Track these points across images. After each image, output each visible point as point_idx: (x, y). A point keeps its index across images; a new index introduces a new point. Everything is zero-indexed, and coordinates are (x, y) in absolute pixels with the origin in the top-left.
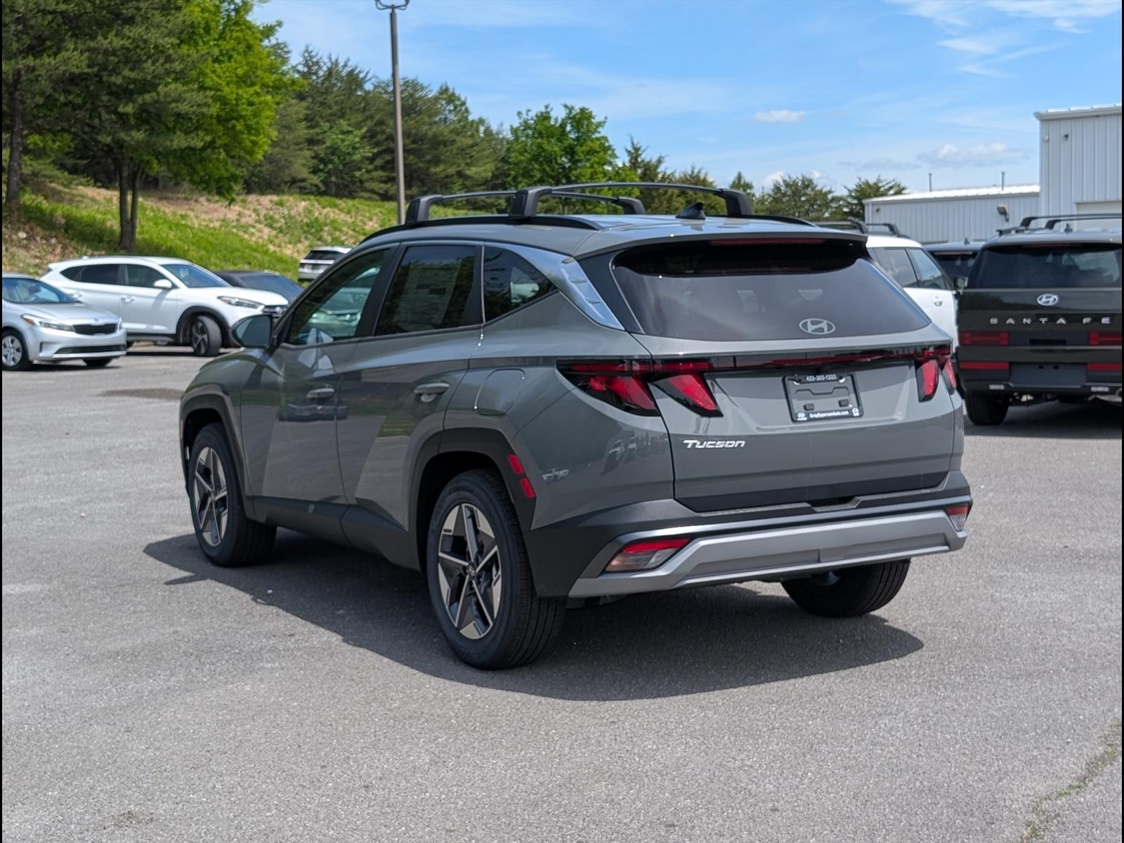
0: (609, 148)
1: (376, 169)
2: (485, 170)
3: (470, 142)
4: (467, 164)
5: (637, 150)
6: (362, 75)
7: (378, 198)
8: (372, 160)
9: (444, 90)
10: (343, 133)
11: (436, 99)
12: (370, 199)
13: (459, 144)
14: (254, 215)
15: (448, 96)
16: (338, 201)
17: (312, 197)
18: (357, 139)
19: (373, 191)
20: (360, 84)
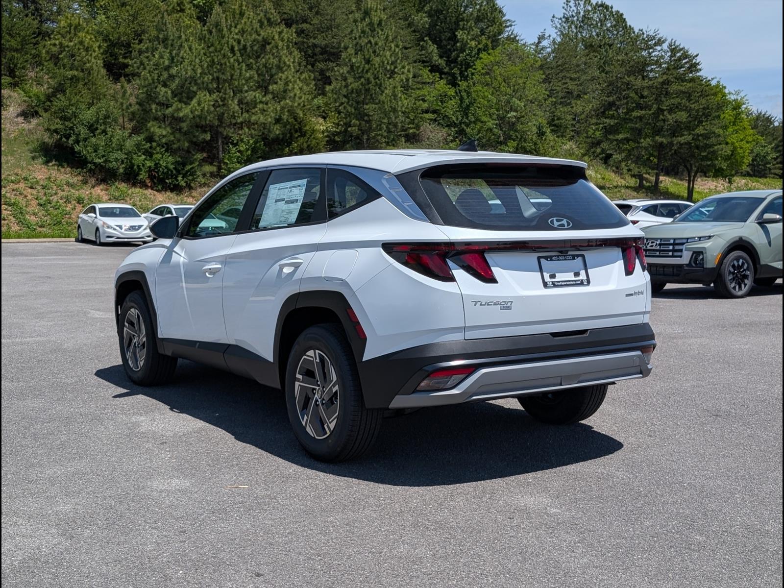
1: (777, 163)
6: (773, 119)
7: (778, 177)
8: (775, 159)
10: (762, 146)
12: (773, 178)
14: (722, 187)
16: (760, 179)
17: (747, 178)
18: (769, 150)
19: (775, 174)
20: (771, 123)
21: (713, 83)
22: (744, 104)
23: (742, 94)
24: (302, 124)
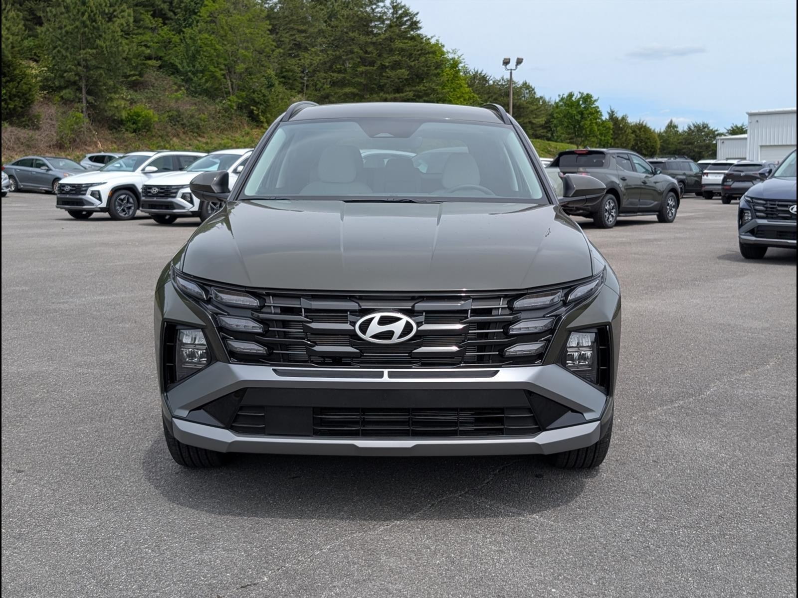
0: (599, 111)
2: (542, 121)
3: (535, 107)
4: (534, 118)
5: (613, 112)
9: (525, 84)
11: (521, 88)
13: (530, 109)
15: (526, 86)
20: (487, 81)
21: (433, 41)
22: (461, 63)
23: (459, 53)
24: (11, 68)
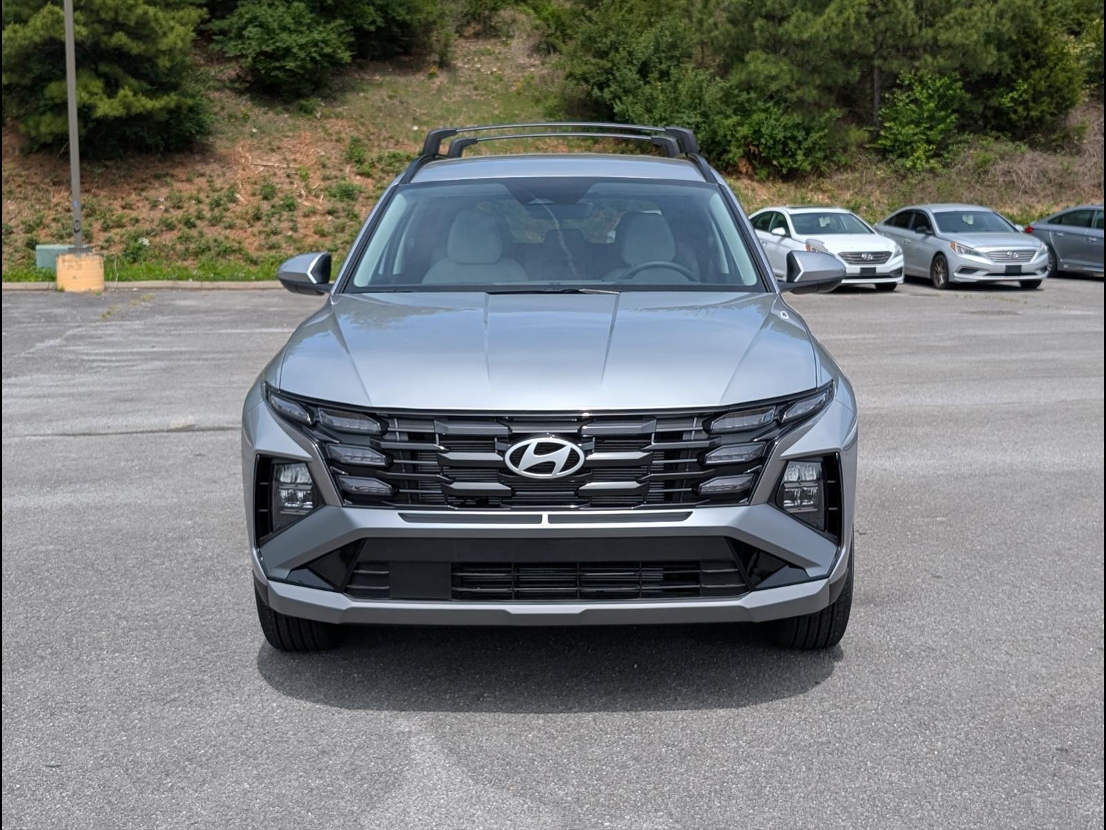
24: (1040, 43)
